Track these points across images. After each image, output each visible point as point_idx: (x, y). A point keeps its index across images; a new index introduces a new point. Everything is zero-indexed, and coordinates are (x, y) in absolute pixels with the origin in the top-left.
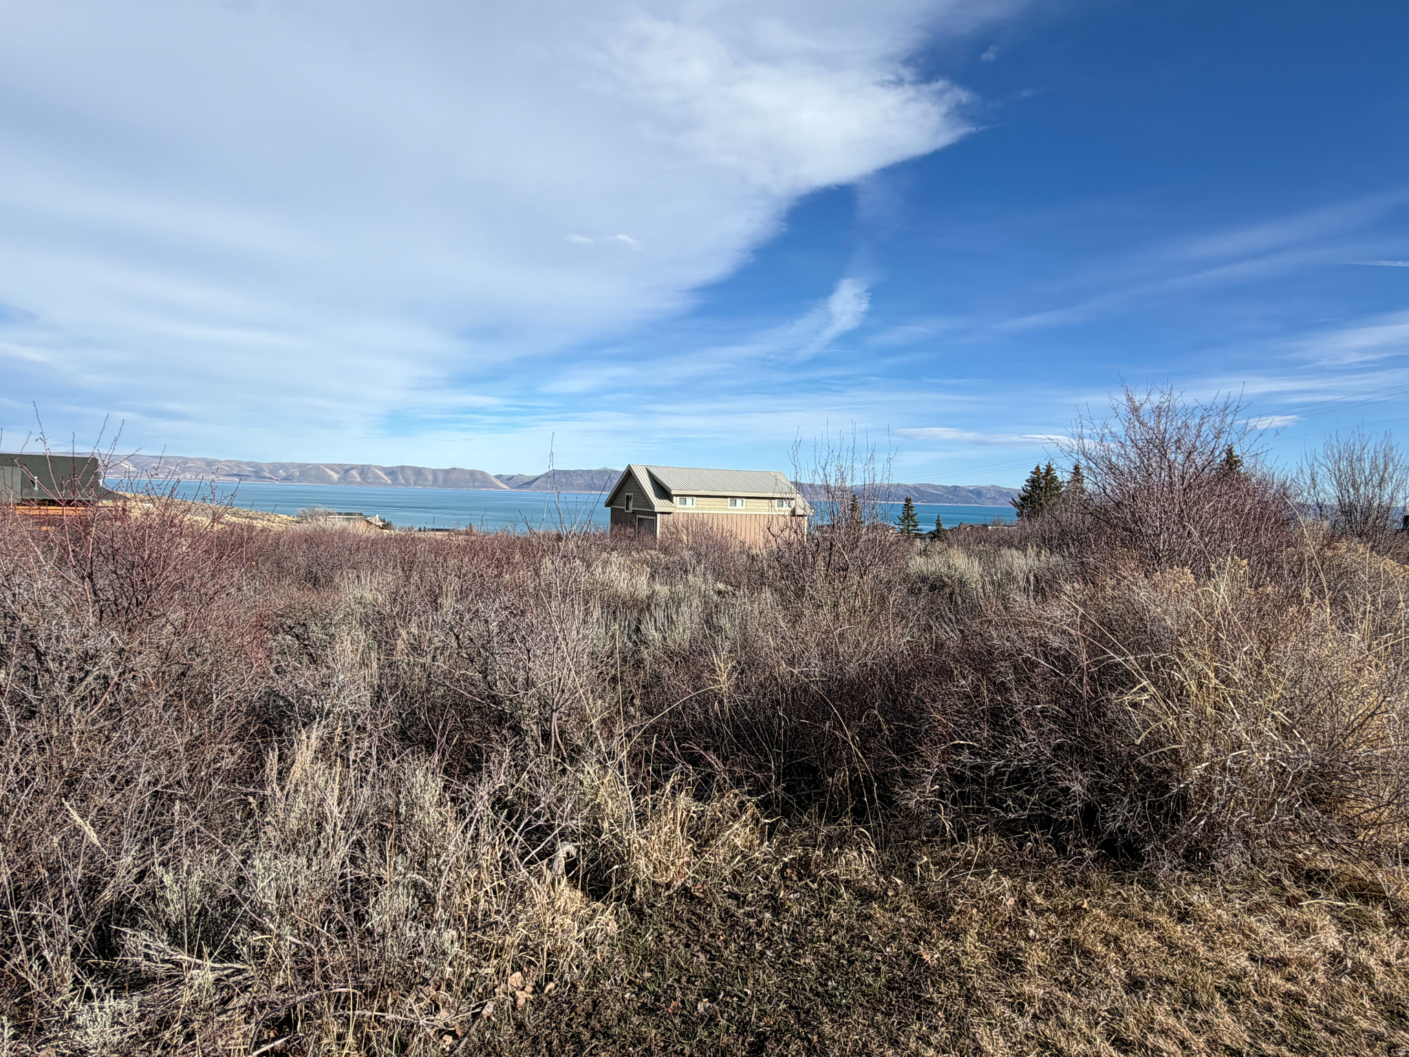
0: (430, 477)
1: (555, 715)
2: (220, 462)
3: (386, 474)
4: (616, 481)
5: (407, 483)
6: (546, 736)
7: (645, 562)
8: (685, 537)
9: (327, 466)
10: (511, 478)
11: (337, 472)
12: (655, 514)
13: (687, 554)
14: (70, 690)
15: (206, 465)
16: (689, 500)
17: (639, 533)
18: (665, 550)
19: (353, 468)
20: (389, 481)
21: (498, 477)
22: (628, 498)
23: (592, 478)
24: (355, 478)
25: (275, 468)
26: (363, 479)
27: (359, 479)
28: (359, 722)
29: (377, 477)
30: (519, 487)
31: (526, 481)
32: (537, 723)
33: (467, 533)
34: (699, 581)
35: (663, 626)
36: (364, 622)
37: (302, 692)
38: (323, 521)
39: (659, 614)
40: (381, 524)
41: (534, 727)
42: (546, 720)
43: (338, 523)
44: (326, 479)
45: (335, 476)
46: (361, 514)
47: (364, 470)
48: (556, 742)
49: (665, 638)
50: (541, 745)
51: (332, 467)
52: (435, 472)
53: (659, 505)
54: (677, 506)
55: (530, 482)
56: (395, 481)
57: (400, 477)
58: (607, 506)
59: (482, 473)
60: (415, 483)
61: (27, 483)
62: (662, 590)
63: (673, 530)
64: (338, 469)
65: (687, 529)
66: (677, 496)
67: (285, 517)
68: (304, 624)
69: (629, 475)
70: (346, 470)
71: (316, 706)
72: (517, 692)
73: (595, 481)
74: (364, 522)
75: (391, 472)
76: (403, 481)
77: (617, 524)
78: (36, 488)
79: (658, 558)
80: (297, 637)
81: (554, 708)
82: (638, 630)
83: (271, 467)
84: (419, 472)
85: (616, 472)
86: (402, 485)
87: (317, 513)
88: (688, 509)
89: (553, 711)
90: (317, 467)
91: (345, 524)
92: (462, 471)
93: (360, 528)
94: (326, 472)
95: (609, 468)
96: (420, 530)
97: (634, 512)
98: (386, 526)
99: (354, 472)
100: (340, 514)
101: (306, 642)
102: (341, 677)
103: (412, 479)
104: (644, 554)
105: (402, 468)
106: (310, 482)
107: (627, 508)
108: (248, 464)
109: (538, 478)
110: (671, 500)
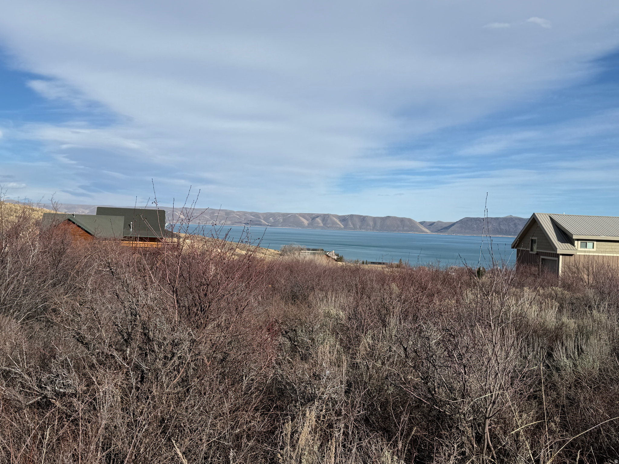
0: (371, 223)
1: (488, 422)
2: (234, 212)
3: (340, 221)
4: (521, 228)
5: (355, 228)
6: (479, 438)
7: (550, 296)
8: (586, 277)
9: (301, 215)
10: (432, 224)
11: (307, 220)
12: (558, 256)
13: (590, 293)
14: (165, 364)
15: (226, 215)
16: (590, 244)
17: (542, 271)
18: (567, 286)
19: (318, 216)
20: (342, 226)
21: (422, 223)
22: (533, 241)
23: (499, 225)
24: (319, 224)
25: (268, 216)
26: (324, 224)
27: (322, 225)
28: (337, 407)
29: (334, 223)
30: (438, 231)
31: (444, 226)
32: (472, 426)
33: (398, 266)
34: (603, 317)
35: (574, 353)
36: (334, 332)
37: (301, 381)
38: (297, 254)
39: (570, 344)
40: (336, 257)
41: (470, 430)
42: (479, 425)
43: (307, 256)
44: (299, 224)
45: (306, 222)
46: (323, 250)
47: (325, 218)
48: (488, 445)
49: (575, 365)
50: (475, 445)
51: (304, 215)
52: (375, 219)
53: (561, 248)
54: (578, 249)
55: (447, 227)
56: (346, 226)
57: (350, 223)
58: (513, 248)
59: (410, 220)
60: (360, 228)
61: (127, 226)
62: (571, 323)
63: (575, 270)
64: (308, 217)
65: (588, 270)
66: (578, 240)
67: (272, 251)
68: (295, 330)
69: (534, 222)
70: (313, 218)
71: (310, 391)
72: (456, 399)
73: (502, 227)
74: (325, 256)
75: (344, 219)
76: (352, 226)
77: (523, 262)
78: (131, 230)
79: (563, 294)
80: (290, 339)
81: (487, 416)
82: (550, 355)
83: (265, 216)
84: (363, 219)
85: (520, 219)
86: (351, 229)
87: (293, 248)
88: (589, 252)
89: (486, 418)
90: (294, 216)
91: (312, 257)
92: (395, 218)
93: (321, 260)
94: (300, 219)
95: (514, 215)
96: (363, 263)
97: (538, 254)
98: (340, 259)
99: (318, 220)
100: (309, 250)
101: (296, 343)
102: (328, 372)
103: (358, 224)
104: (549, 290)
105: (352, 216)
106: (290, 226)
107: (532, 250)
108: (251, 214)
109: (453, 224)
110: (573, 244)
